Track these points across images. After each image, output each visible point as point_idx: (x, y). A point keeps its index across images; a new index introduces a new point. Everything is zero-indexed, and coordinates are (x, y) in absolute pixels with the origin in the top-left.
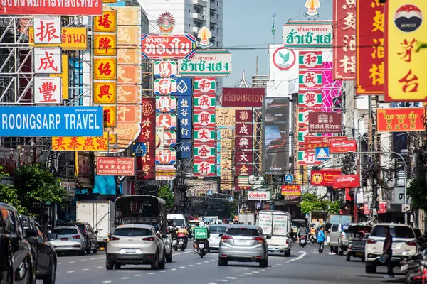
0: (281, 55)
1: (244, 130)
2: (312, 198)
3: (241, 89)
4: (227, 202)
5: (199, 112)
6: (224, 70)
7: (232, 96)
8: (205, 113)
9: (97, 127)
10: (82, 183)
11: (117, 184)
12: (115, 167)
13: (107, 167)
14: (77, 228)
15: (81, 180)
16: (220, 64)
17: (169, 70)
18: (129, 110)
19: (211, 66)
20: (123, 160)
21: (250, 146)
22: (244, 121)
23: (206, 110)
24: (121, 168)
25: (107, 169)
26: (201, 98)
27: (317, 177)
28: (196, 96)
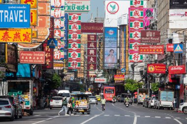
0: (111, 6)
1: (92, 45)
2: (132, 82)
3: (91, 23)
4: (78, 84)
5: (72, 33)
6: (86, 9)
7: (86, 27)
8: (75, 33)
9: (26, 21)
10: (10, 68)
11: (31, 70)
12: (32, 58)
13: (26, 58)
14: (8, 100)
15: (9, 66)
16: (84, 6)
17: (60, 3)
18: (41, 20)
19: (78, 7)
20: (37, 53)
21: (95, 54)
22: (92, 40)
23: (76, 32)
24: (36, 58)
25: (27, 60)
26: (73, 25)
27: (151, 68)
28: (70, 24)
